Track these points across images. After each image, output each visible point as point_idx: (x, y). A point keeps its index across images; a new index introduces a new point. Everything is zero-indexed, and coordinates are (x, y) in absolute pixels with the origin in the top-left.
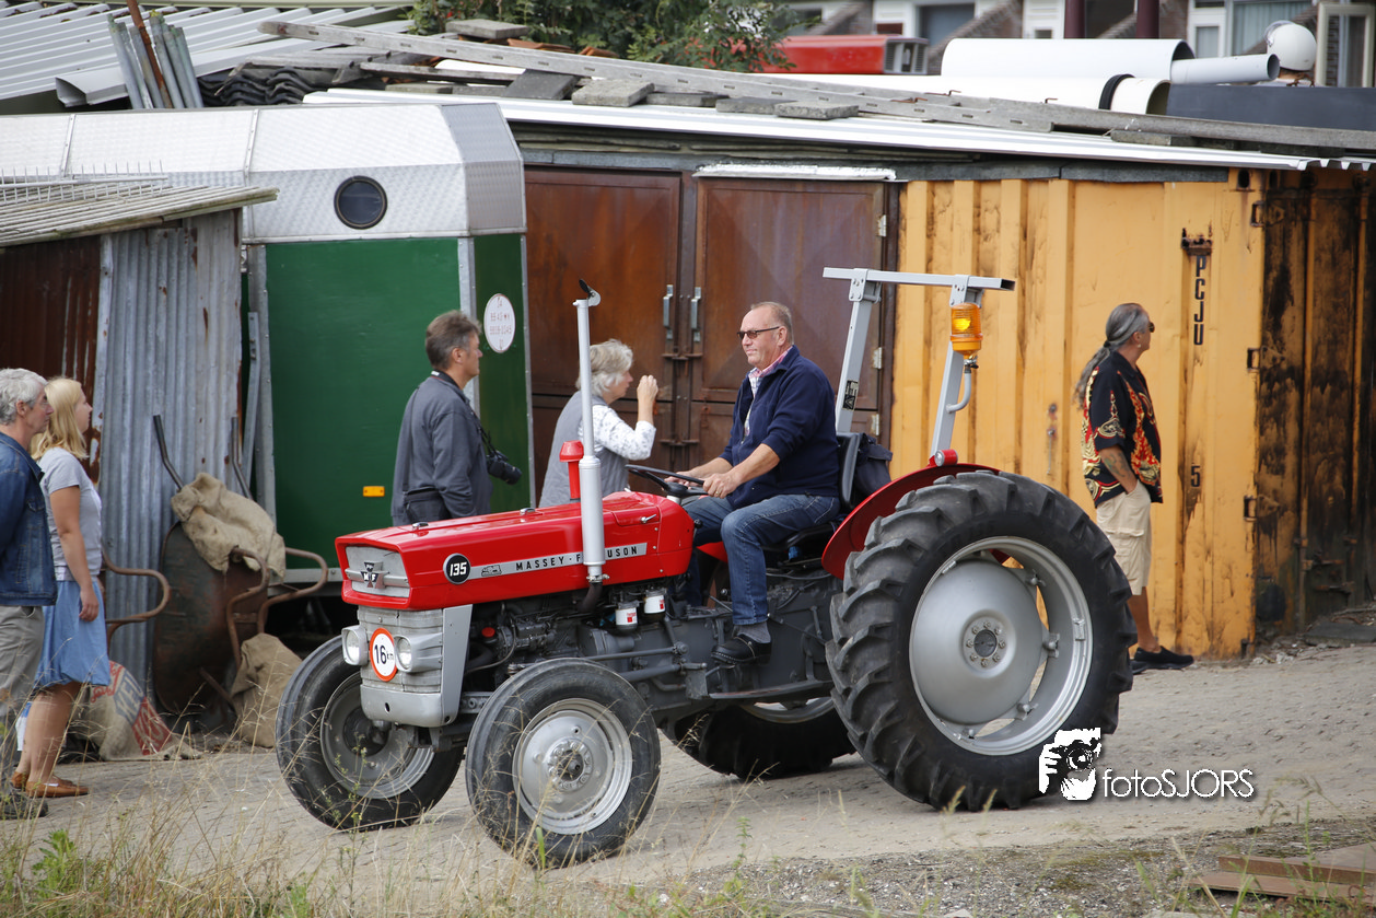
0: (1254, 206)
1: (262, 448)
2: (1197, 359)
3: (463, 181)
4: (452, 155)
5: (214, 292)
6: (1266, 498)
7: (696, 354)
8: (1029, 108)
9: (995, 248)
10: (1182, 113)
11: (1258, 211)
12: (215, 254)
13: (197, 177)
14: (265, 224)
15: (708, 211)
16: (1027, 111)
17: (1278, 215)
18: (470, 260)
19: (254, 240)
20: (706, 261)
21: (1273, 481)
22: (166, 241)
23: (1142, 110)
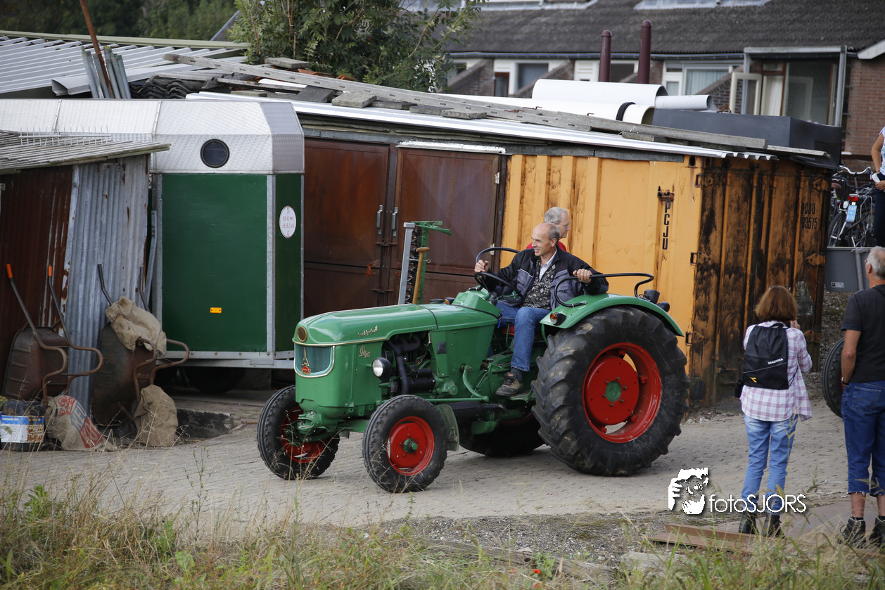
0: (697, 176)
1: (156, 284)
2: (664, 257)
3: (271, 144)
4: (266, 130)
5: (133, 199)
6: (698, 334)
7: (394, 243)
8: (579, 118)
9: (558, 193)
10: (662, 124)
11: (700, 179)
12: (135, 178)
13: (126, 136)
14: (163, 162)
15: (404, 166)
16: (577, 119)
17: (710, 181)
18: (273, 187)
19: (156, 172)
20: (401, 193)
21: (702, 325)
22: (108, 170)
23: (639, 122)
